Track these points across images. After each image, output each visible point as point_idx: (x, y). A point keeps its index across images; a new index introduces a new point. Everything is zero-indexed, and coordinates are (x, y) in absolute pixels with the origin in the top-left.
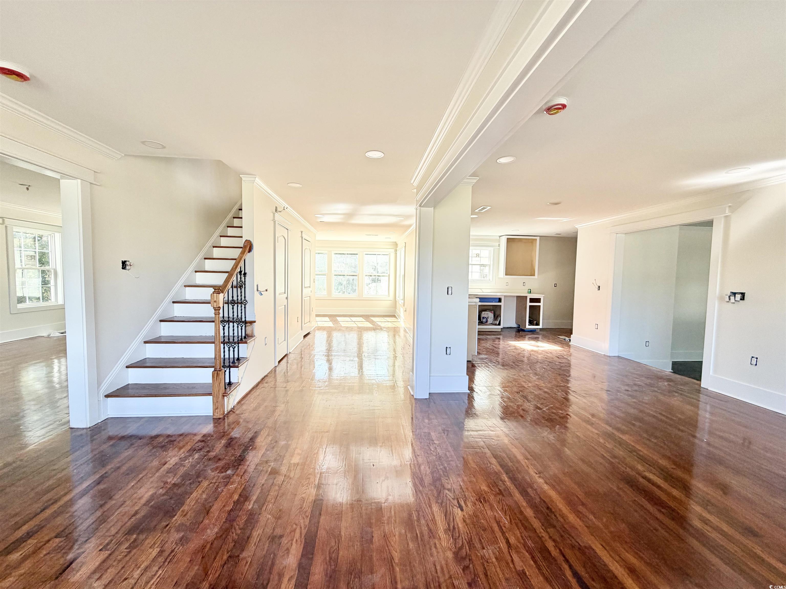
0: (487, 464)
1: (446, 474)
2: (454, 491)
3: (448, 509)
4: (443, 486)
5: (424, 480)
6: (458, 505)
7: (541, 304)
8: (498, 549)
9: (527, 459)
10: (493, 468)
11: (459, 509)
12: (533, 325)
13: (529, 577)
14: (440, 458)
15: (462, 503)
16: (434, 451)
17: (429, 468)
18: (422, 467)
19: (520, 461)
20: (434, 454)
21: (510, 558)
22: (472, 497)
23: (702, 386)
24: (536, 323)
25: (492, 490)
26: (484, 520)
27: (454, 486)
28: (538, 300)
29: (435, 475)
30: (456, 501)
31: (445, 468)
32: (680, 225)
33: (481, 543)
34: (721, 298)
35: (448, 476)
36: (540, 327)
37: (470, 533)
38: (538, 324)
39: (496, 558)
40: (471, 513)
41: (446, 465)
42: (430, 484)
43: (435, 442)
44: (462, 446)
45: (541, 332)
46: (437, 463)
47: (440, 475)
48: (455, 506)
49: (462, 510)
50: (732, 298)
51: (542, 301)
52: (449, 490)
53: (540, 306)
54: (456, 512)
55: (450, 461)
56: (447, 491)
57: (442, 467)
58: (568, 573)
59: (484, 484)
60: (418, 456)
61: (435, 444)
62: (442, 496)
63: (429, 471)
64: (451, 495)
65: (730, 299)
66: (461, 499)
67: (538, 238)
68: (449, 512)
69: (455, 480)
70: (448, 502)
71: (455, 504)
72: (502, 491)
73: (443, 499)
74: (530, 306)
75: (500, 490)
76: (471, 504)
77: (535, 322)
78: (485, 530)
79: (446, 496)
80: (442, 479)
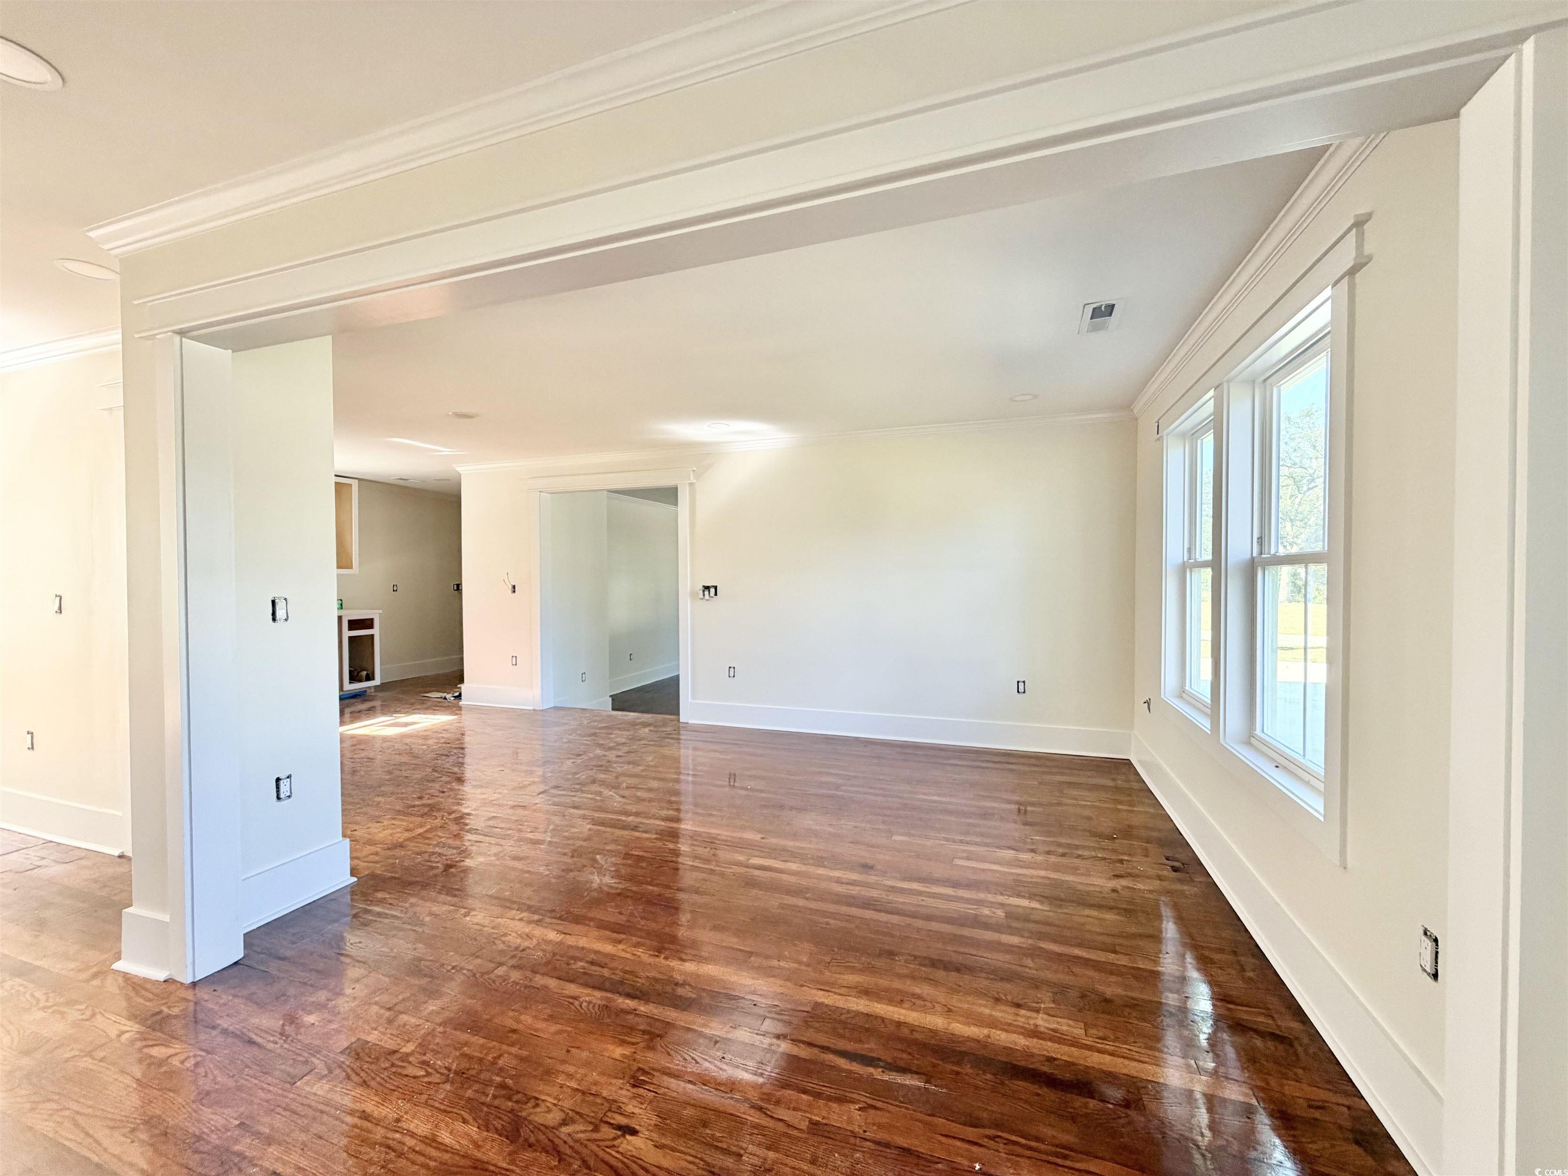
0: (572, 1004)
1: (519, 1097)
2: (577, 1113)
3: (613, 1162)
4: (546, 1127)
5: (485, 1158)
6: (619, 1133)
7: (375, 631)
8: (756, 1131)
9: (620, 942)
10: (589, 1003)
11: (628, 1137)
12: (360, 681)
13: (824, 1121)
14: (462, 1077)
15: (623, 1121)
16: (428, 1074)
17: (465, 1121)
18: (445, 1137)
19: (615, 956)
20: (436, 1078)
21: (781, 1124)
22: (621, 1088)
23: (681, 720)
24: (367, 675)
25: (633, 1044)
26: (685, 1109)
27: (567, 1104)
28: (367, 623)
29: (498, 1124)
30: (605, 1129)
31: (503, 1086)
32: (609, 491)
33: (726, 1152)
34: (693, 595)
35: (529, 1099)
36: (377, 682)
37: (696, 1157)
38: (370, 677)
39: (769, 1148)
40: (655, 1120)
41: (498, 1079)
42: (510, 1154)
43: (404, 1050)
44: (480, 1009)
45: (380, 694)
46: (469, 1093)
47: (512, 1111)
48: (614, 1139)
49: (634, 1132)
50: (706, 593)
51: (376, 623)
52: (564, 1123)
53: (372, 636)
54: (630, 1148)
55: (494, 1063)
56: (564, 1129)
57: (491, 1091)
58: (842, 1063)
59: (611, 1047)
60: (398, 1120)
61: (411, 1054)
62: (569, 1151)
63: (473, 1130)
64: (582, 1128)
65: (704, 595)
66: (609, 1114)
67: (355, 484)
68: (620, 1165)
69: (555, 1090)
70: (594, 1147)
71: (611, 1136)
72: (648, 1028)
73: (577, 1152)
74: (350, 638)
75: (644, 1032)
76: (635, 1102)
77: (364, 673)
78: (705, 1125)
79: (576, 1141)
80: (524, 1114)
